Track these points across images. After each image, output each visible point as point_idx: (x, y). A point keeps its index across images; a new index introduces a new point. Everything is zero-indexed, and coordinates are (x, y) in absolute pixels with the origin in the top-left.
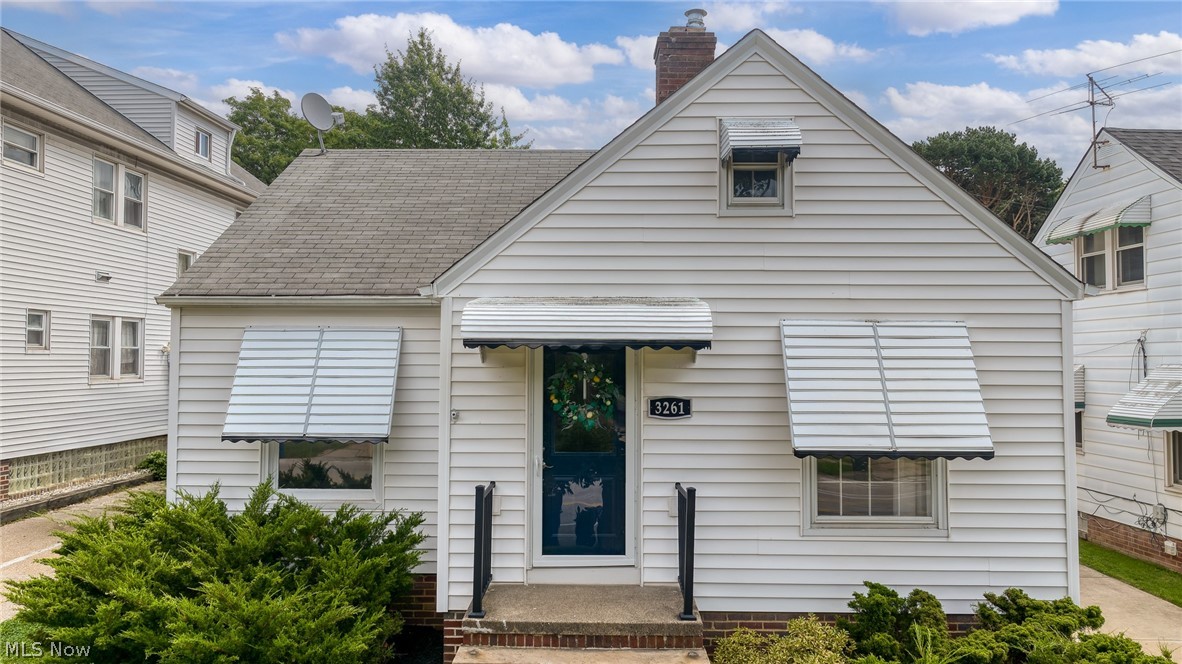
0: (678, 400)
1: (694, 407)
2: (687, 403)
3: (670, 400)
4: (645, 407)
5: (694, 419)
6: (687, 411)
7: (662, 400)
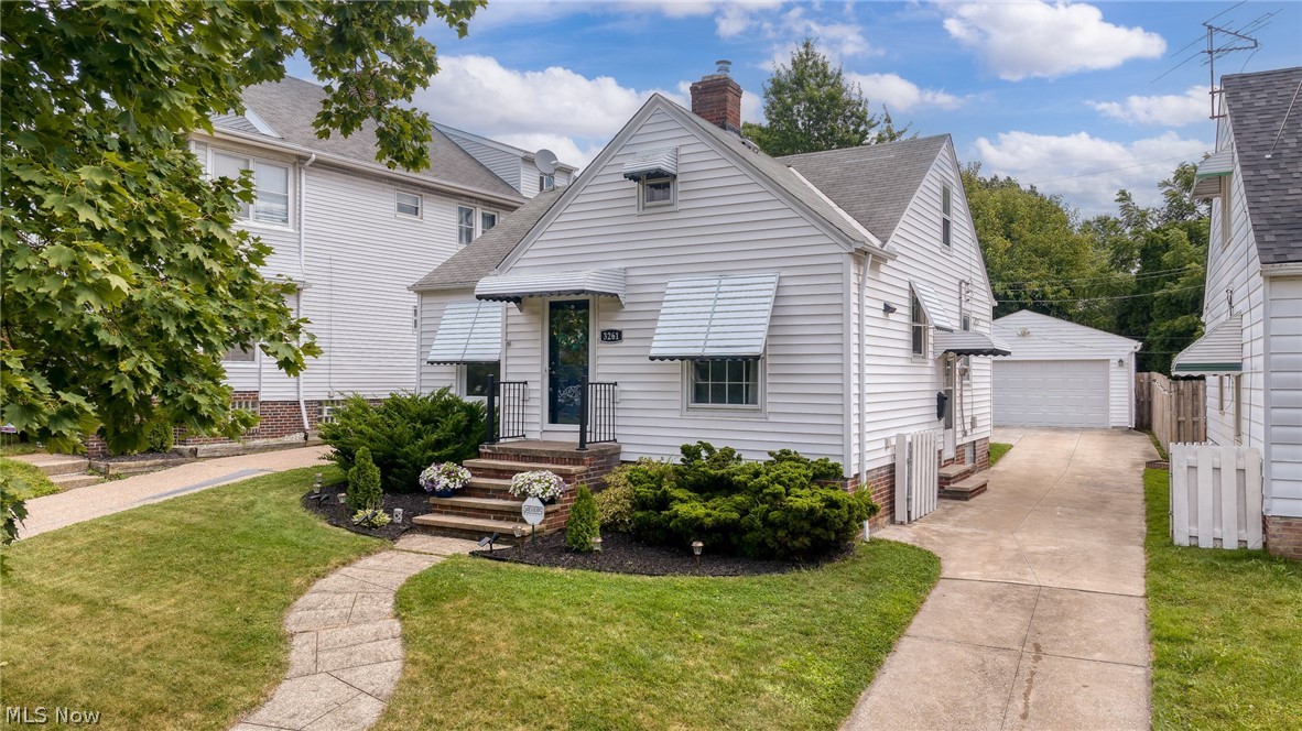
0: (616, 331)
1: (624, 336)
2: (620, 333)
3: (611, 331)
4: (598, 336)
5: (624, 343)
6: (620, 338)
7: (607, 331)
